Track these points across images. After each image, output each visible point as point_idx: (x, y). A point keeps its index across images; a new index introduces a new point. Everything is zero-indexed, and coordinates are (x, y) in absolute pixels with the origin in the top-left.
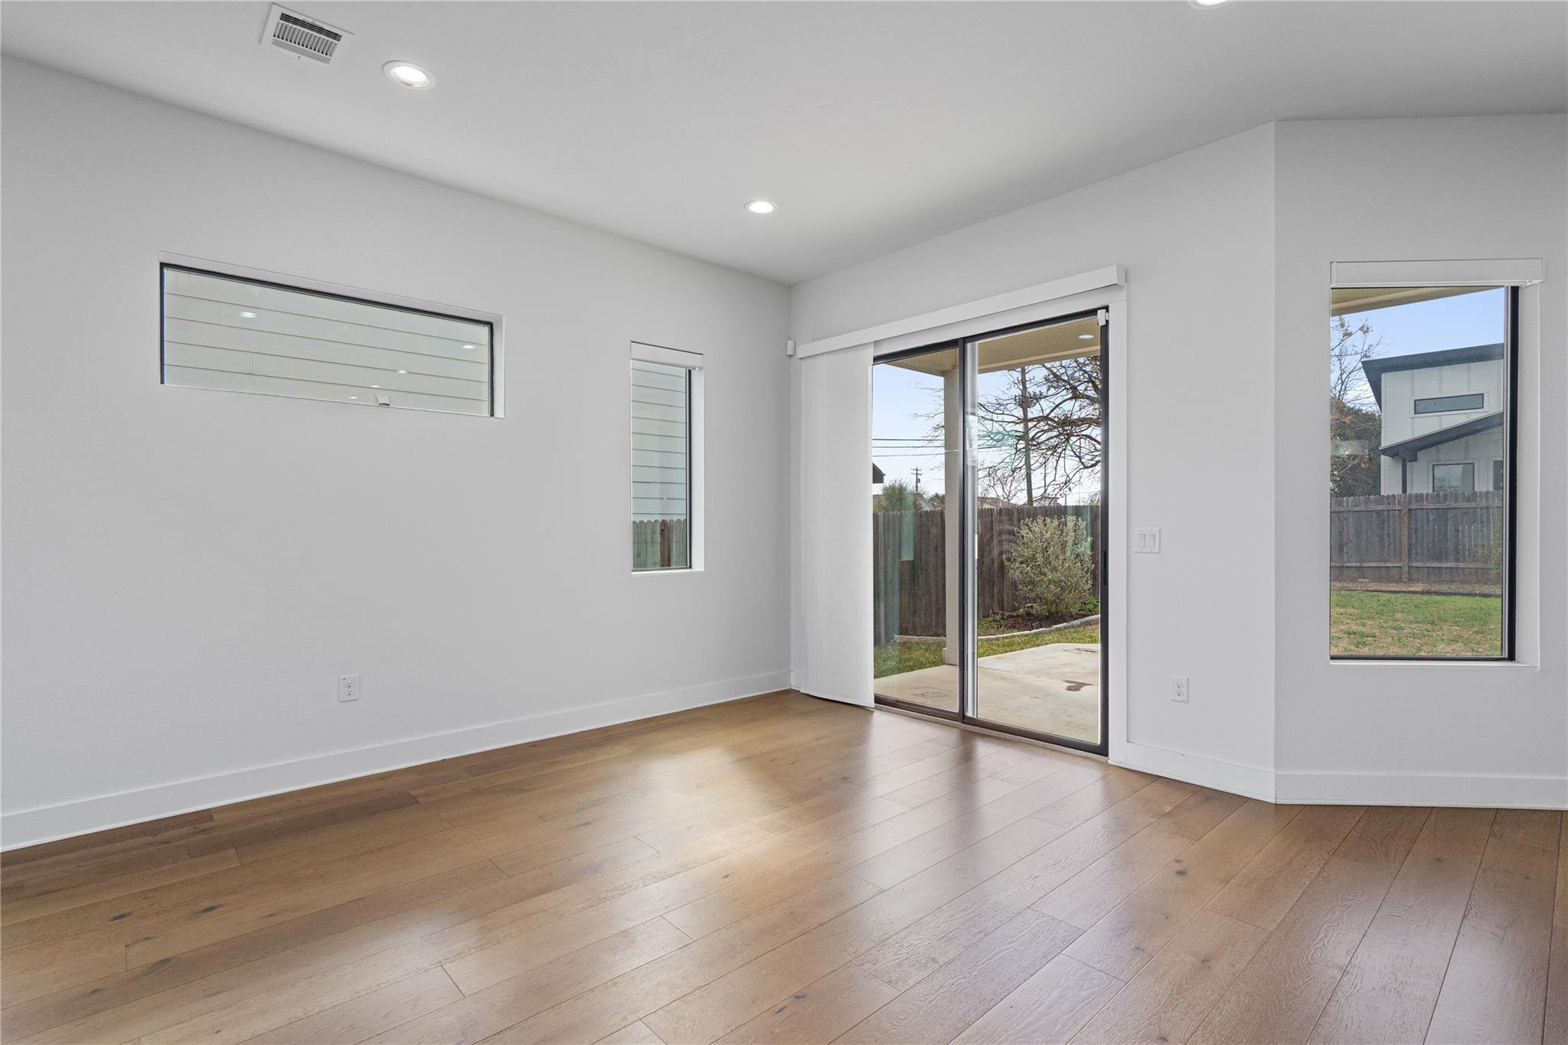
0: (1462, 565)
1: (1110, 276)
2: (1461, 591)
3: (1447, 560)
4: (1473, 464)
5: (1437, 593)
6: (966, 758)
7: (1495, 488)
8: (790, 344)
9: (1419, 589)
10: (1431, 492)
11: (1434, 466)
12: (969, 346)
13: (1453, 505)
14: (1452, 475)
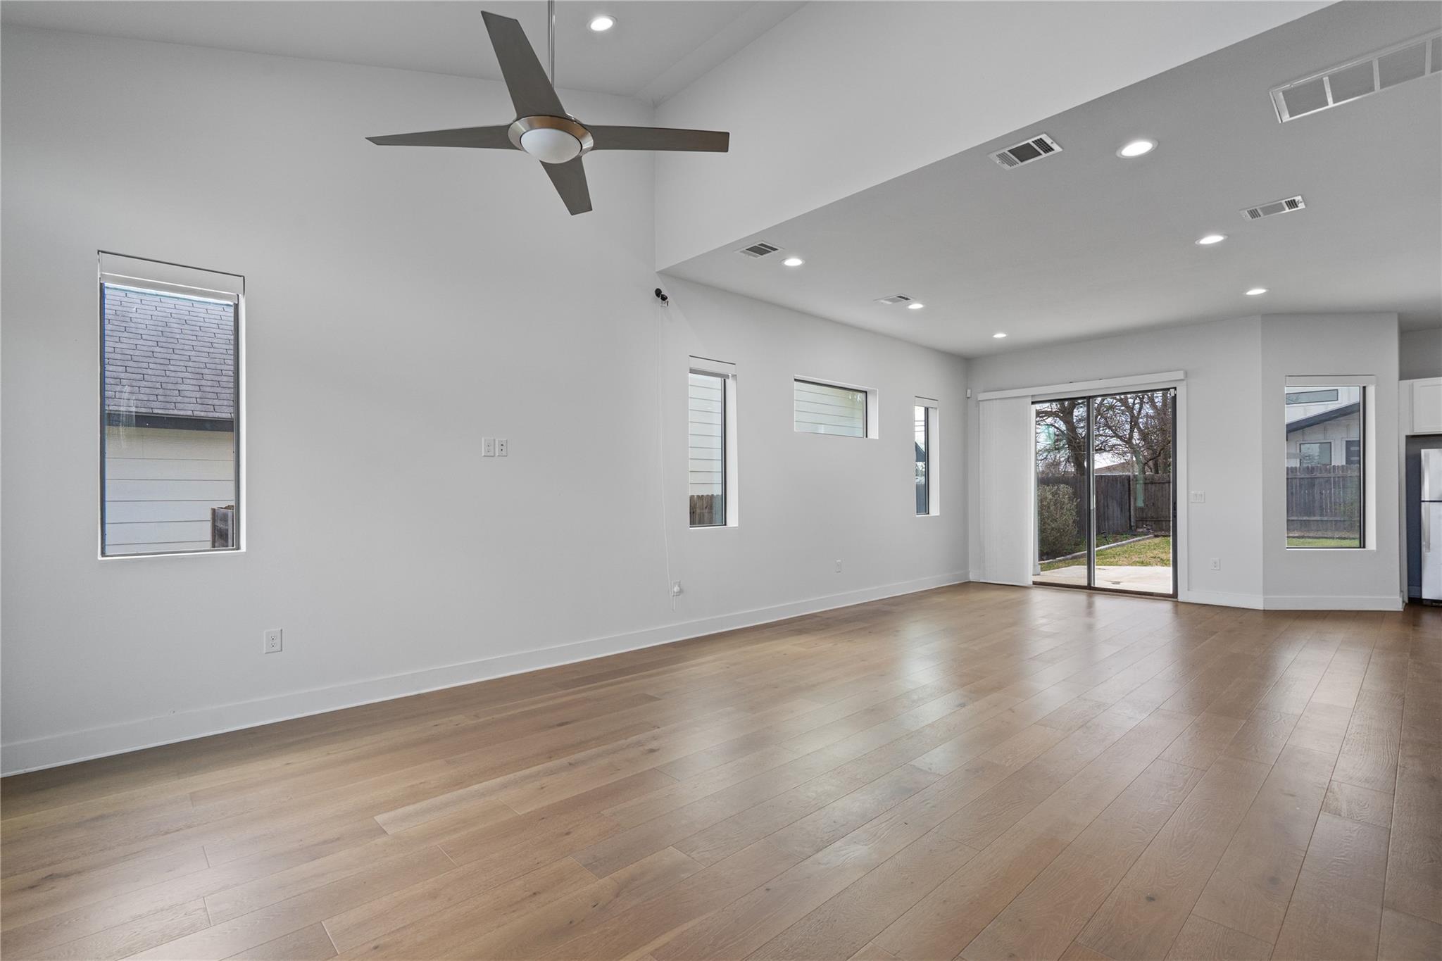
0: (1325, 519)
1: (1180, 375)
2: (1326, 536)
3: (1314, 516)
4: (1330, 443)
5: (1309, 537)
6: (1090, 605)
7: (1346, 463)
8: (969, 391)
9: (1297, 535)
10: (1298, 465)
11: (1300, 445)
12: (1091, 400)
13: (1319, 475)
14: (1313, 450)
